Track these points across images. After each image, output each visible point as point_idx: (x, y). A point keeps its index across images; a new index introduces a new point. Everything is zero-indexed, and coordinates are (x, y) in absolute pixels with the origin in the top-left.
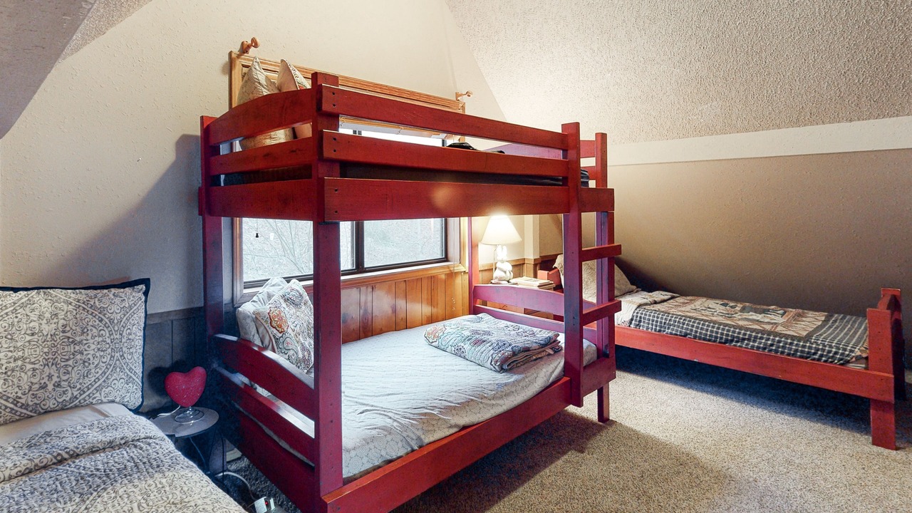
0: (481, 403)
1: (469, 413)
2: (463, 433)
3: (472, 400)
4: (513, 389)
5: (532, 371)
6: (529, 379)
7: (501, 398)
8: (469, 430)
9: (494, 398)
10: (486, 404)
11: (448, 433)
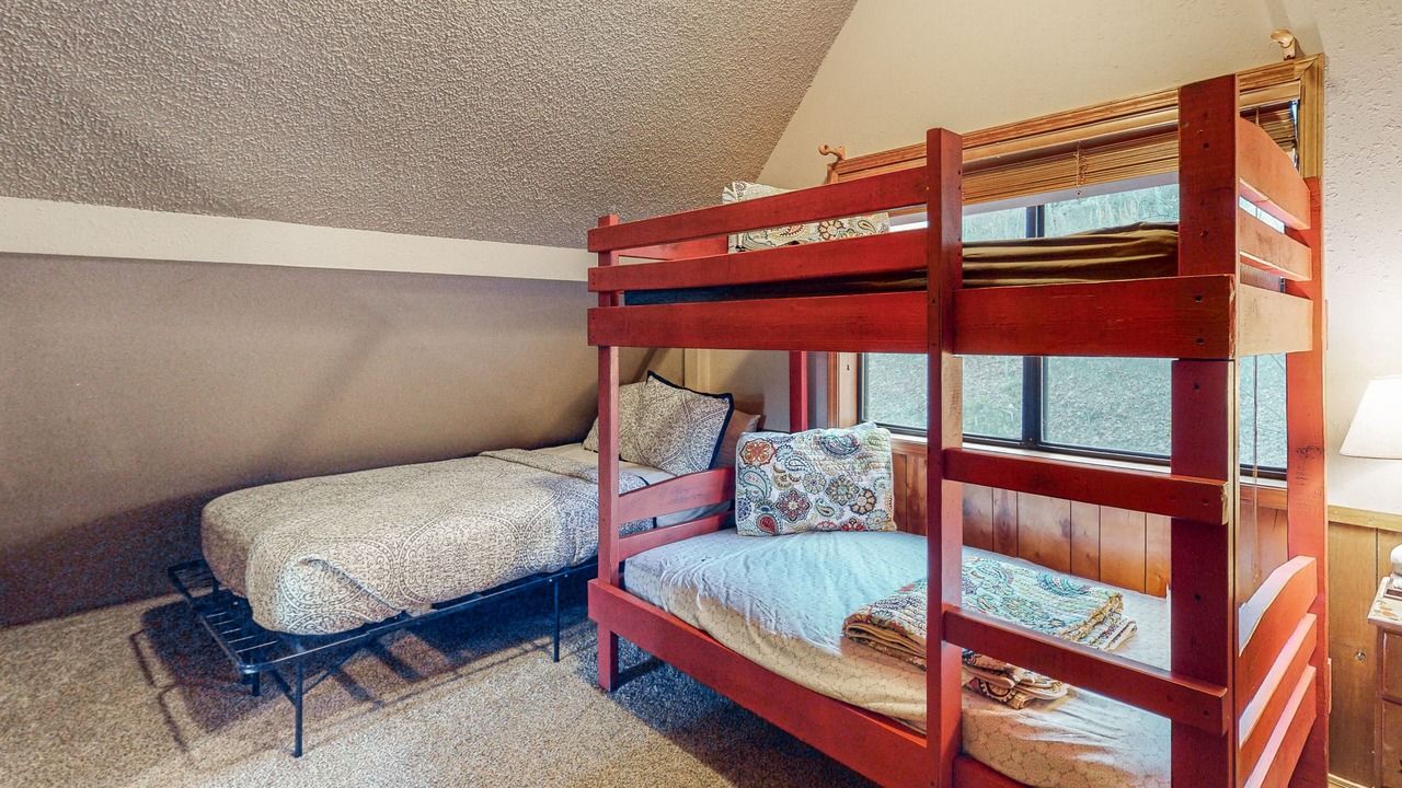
0: (747, 628)
1: (725, 624)
2: (698, 633)
3: (743, 617)
4: (800, 654)
5: (862, 664)
6: (841, 666)
7: (774, 646)
8: (705, 637)
9: (765, 637)
10: (749, 634)
11: (688, 621)
